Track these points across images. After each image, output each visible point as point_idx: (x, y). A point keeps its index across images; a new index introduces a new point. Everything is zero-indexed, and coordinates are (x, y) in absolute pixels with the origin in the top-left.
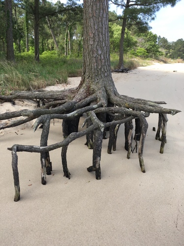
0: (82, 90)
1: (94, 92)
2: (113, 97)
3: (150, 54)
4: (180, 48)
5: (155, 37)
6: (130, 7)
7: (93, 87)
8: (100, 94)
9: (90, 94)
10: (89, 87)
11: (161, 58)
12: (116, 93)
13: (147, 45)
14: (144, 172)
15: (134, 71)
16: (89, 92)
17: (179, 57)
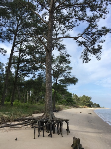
0: (45, 116)
1: (48, 116)
2: (54, 118)
3: (69, 103)
4: (85, 100)
5: (71, 94)
6: (57, 84)
7: (48, 115)
8: (50, 117)
9: (47, 117)
10: (47, 115)
11: (75, 105)
12: (54, 117)
13: (67, 98)
14: (63, 137)
15: (60, 112)
16: (47, 116)
17: (85, 105)
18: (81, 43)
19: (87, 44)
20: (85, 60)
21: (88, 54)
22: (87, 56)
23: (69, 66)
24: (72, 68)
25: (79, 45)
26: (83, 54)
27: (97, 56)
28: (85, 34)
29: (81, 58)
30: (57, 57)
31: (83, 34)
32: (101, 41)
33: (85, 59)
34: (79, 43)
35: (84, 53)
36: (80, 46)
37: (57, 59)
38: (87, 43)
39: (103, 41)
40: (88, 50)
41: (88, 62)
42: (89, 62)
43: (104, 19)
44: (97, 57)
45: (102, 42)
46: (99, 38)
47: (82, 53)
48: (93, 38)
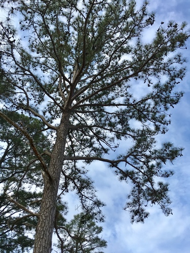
18: (125, 175)
19: (137, 178)
20: (136, 215)
21: (141, 200)
22: (140, 205)
23: (99, 239)
24: (106, 242)
25: (121, 178)
26: (130, 201)
27: (163, 204)
28: (132, 157)
29: (128, 209)
30: (75, 217)
31: (128, 156)
32: (164, 173)
33: (136, 212)
34: (120, 175)
35: (132, 197)
36: (124, 181)
37: (74, 221)
38: (136, 176)
39: (169, 173)
40: (140, 191)
41: (142, 220)
42: (145, 220)
43: (164, 132)
44: (163, 207)
45: (167, 177)
46: (160, 168)
47: (129, 197)
48: (148, 167)
